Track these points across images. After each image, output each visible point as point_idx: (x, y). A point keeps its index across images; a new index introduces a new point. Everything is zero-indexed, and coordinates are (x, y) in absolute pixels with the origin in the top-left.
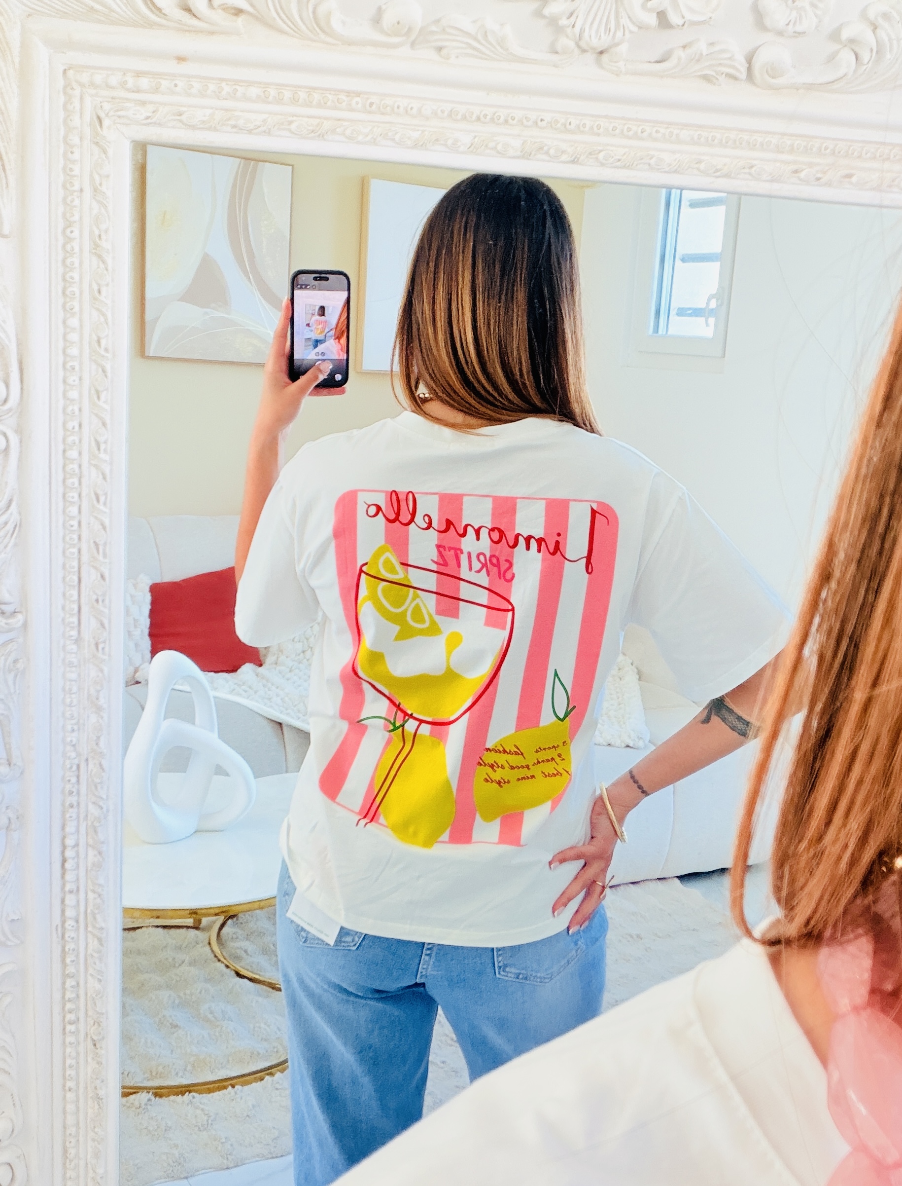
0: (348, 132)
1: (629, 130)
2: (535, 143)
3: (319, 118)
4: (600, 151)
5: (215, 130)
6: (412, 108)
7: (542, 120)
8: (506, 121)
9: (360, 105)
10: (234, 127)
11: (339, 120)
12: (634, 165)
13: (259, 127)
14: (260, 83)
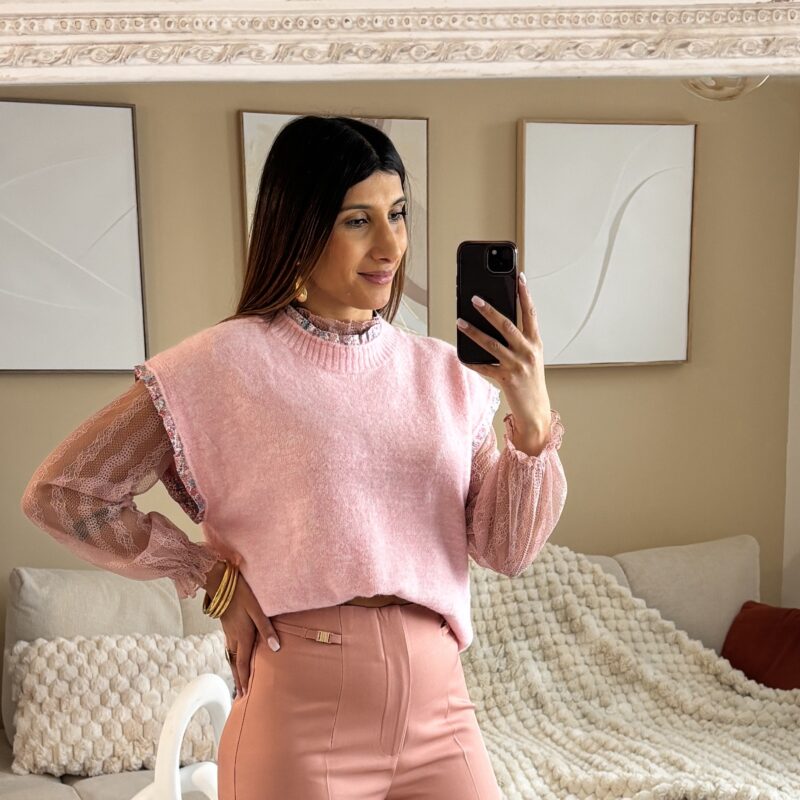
0: (149, 54)
1: (439, 20)
2: (342, 45)
3: (120, 43)
4: (412, 47)
5: (17, 66)
6: (211, 23)
7: (347, 21)
8: (310, 26)
9: (158, 26)
10: (35, 61)
11: (140, 43)
12: (450, 56)
13: (60, 59)
14: (56, 15)
